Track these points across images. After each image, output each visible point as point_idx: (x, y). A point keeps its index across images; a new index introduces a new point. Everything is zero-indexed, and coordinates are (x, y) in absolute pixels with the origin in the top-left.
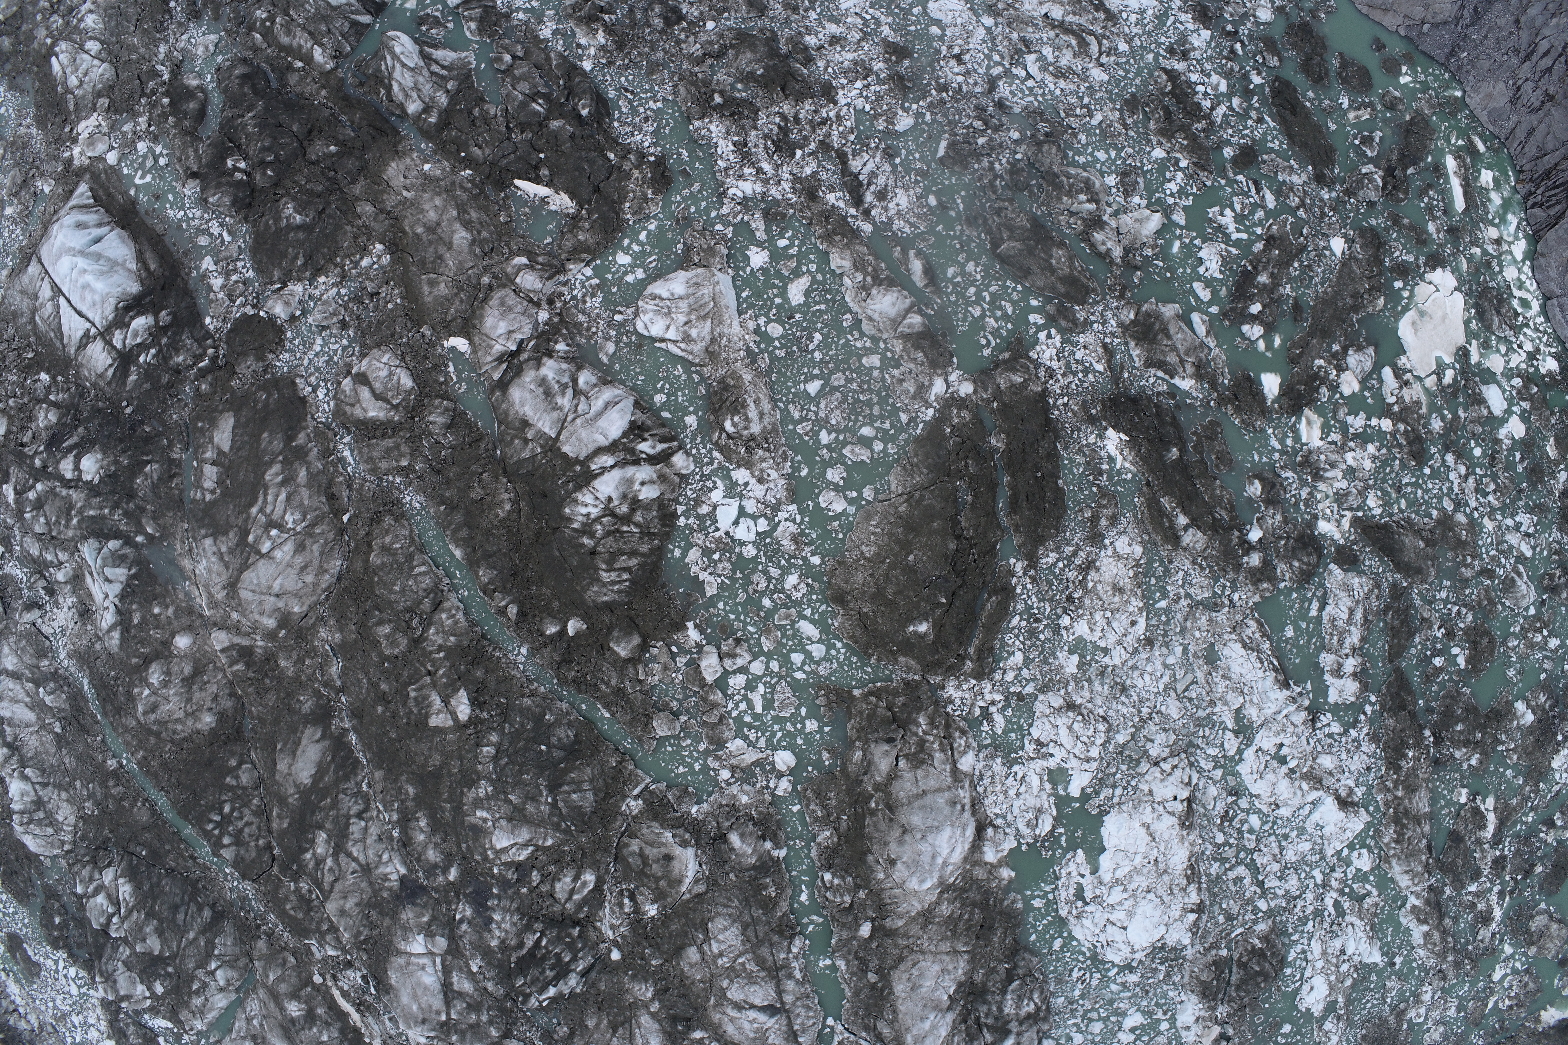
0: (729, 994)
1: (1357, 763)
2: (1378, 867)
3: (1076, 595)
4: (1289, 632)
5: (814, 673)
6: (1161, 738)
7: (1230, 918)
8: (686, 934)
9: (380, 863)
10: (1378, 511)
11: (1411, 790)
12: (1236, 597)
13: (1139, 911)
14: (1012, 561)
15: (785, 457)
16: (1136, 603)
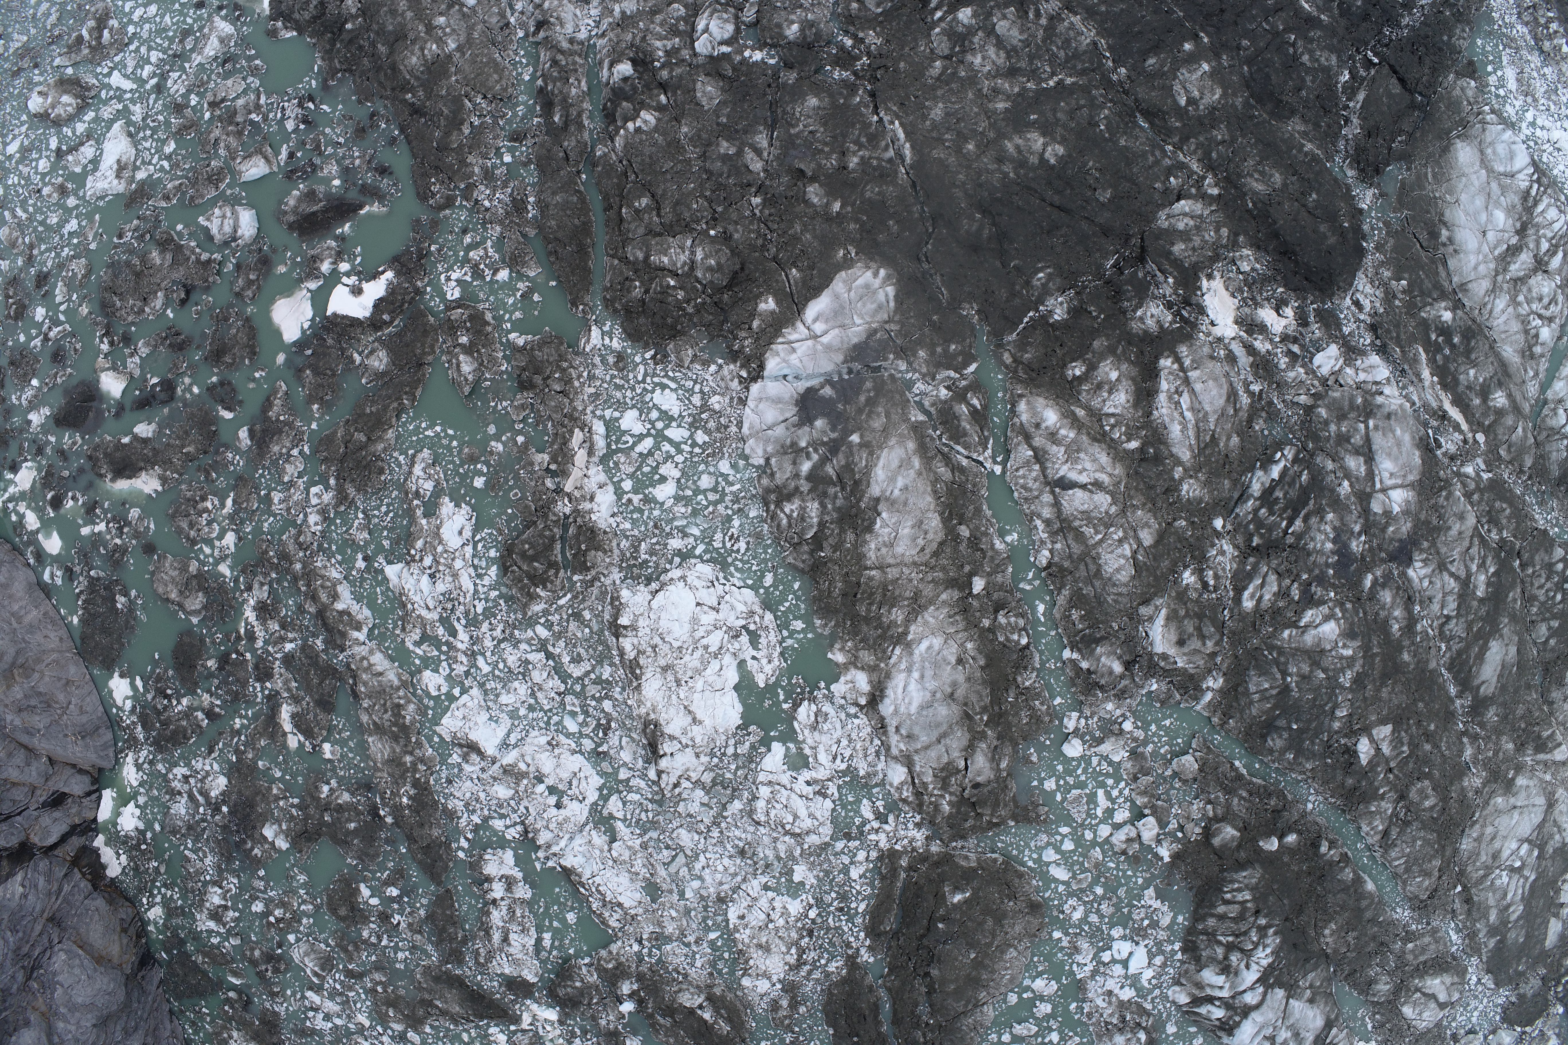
0: (1109, 498)
1: (464, 789)
2: (412, 675)
3: (807, 940)
4: (571, 917)
5: (1051, 835)
6: (694, 808)
7: (577, 616)
8: (1155, 559)
9: (1430, 576)
10: (491, 1030)
11: (394, 762)
12: (636, 947)
13: (687, 627)
14: (871, 960)
15: (1090, 1015)
16: (743, 936)
